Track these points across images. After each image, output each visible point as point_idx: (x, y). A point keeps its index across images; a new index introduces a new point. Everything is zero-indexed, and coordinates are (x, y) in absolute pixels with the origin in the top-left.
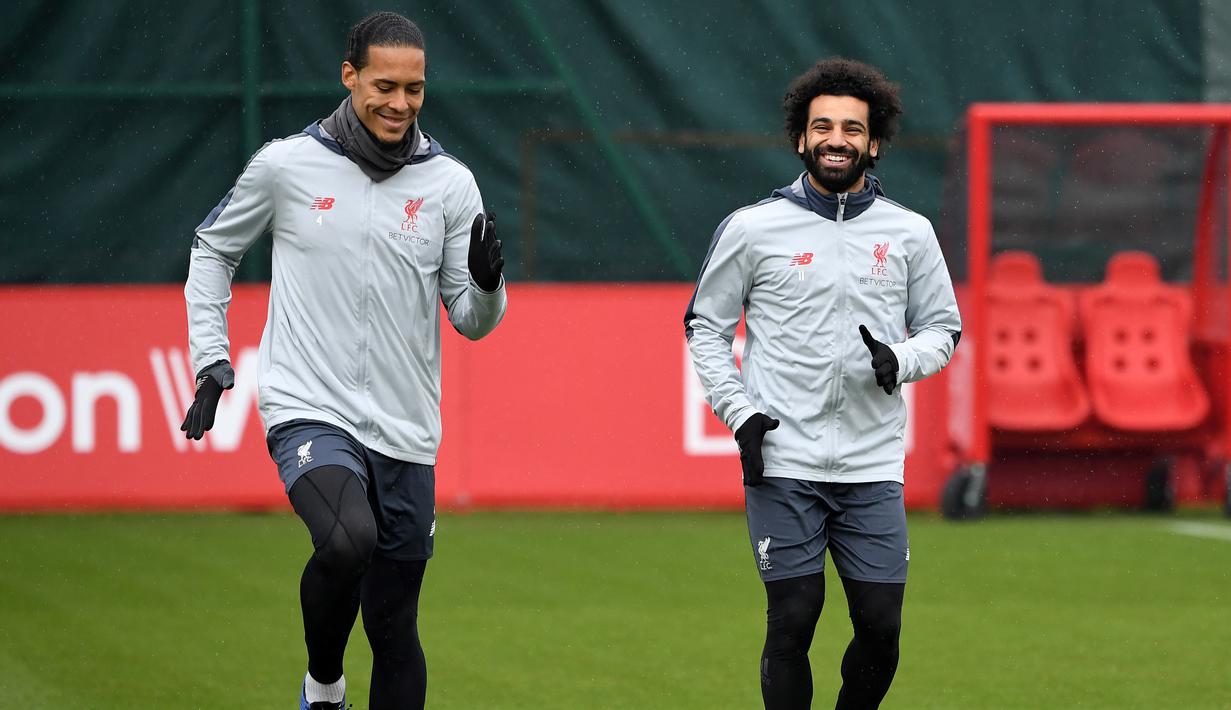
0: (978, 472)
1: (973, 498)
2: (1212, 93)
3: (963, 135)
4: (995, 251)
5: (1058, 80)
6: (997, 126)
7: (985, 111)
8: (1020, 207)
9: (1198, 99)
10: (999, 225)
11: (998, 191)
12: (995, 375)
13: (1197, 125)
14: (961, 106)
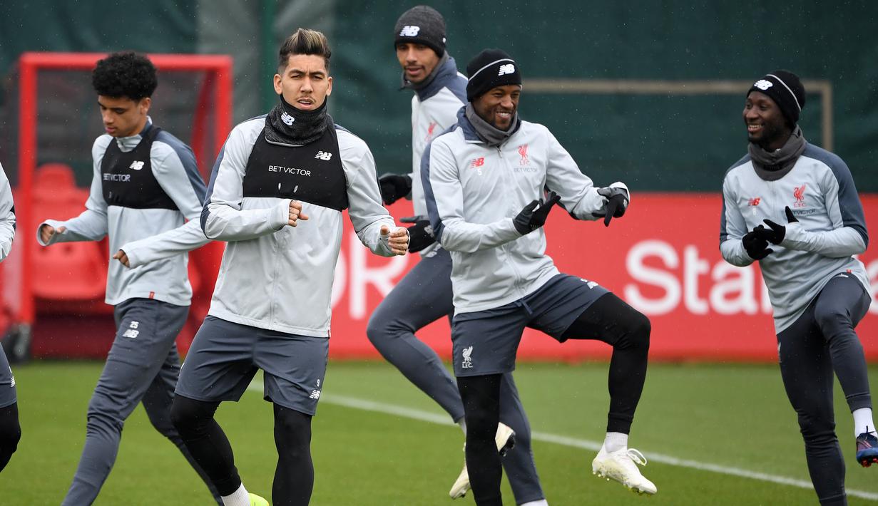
0: (25, 329)
1: (20, 349)
2: (205, 47)
3: (16, 77)
4: (39, 164)
5: (88, 35)
6: (41, 69)
7: (32, 58)
8: (57, 131)
9: (191, 52)
10: (43, 144)
11: (42, 118)
12: (38, 257)
13: (192, 70)
14: (14, 55)
